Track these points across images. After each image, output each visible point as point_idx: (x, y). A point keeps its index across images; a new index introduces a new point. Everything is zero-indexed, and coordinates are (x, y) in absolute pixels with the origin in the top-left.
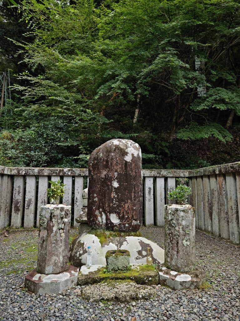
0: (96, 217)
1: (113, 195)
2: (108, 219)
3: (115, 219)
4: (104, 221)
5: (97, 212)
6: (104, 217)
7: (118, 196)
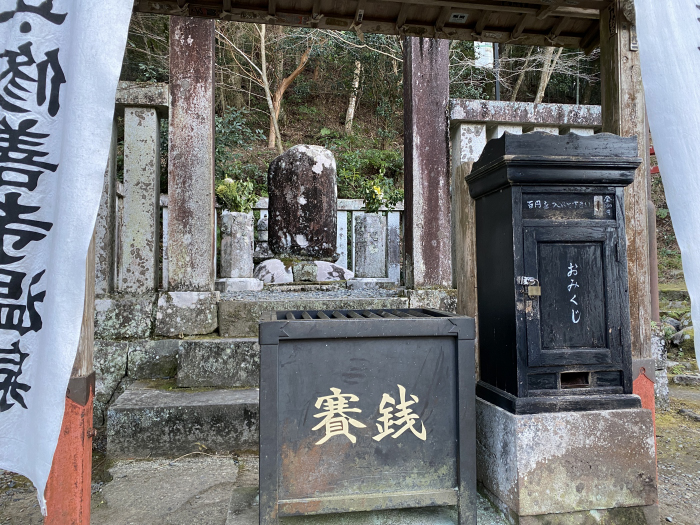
0: (279, 238)
1: (300, 213)
2: (293, 240)
3: (301, 241)
4: (290, 244)
5: (280, 233)
6: (289, 238)
7: (305, 214)
